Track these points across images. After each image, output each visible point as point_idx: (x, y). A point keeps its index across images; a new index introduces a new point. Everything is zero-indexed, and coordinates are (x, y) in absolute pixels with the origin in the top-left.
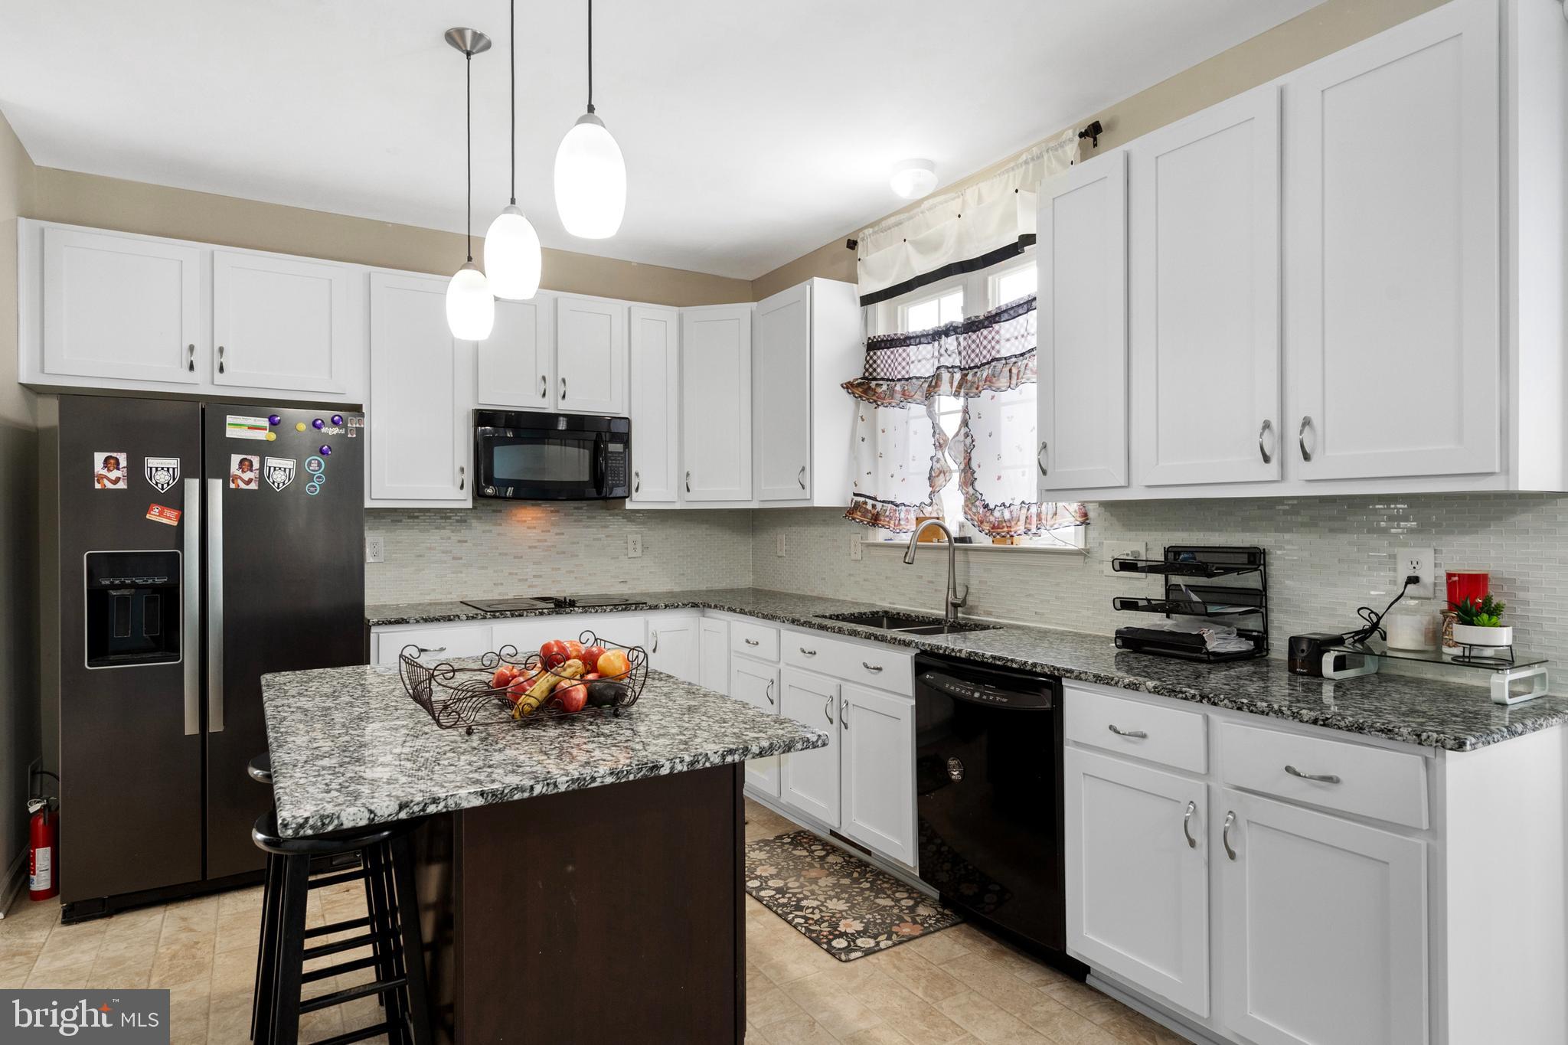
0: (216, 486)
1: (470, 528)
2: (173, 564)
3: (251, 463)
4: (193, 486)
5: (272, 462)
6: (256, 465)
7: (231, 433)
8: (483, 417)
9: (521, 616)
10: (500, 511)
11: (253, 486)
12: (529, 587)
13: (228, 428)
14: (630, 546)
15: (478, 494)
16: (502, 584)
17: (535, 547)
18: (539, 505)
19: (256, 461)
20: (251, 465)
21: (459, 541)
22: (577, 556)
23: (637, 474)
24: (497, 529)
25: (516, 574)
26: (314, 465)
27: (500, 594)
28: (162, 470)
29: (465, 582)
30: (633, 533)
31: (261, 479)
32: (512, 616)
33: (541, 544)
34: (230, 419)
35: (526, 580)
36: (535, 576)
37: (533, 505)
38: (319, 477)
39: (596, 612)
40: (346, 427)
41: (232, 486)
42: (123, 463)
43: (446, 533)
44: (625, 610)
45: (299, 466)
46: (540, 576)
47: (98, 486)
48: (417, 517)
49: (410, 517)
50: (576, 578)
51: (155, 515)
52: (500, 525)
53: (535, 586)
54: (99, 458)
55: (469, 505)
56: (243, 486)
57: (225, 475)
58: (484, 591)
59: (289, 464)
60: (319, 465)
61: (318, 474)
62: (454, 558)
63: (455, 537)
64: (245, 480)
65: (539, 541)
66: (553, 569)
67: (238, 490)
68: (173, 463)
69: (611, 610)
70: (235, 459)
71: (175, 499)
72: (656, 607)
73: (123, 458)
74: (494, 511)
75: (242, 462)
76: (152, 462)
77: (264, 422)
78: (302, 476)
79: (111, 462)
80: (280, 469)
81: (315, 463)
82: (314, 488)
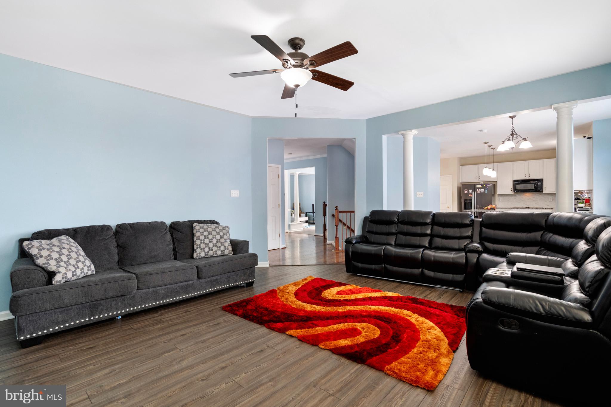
0: (475, 192)
2: (471, 200)
4: (473, 192)
5: (481, 189)
7: (477, 187)
8: (515, 181)
10: (522, 194)
14: (549, 199)
15: (514, 192)
16: (522, 205)
17: (529, 199)
18: (529, 193)
22: (537, 201)
23: (545, 188)
25: (525, 204)
28: (471, 191)
30: (546, 196)
31: (480, 192)
34: (477, 185)
35: (527, 204)
40: (490, 185)
43: (512, 197)
45: (484, 190)
46: (530, 204)
48: (508, 195)
49: (506, 195)
50: (537, 204)
51: (470, 195)
54: (465, 190)
55: (513, 193)
57: (476, 191)
59: (483, 190)
62: (514, 201)
63: (514, 198)
64: (478, 191)
66: (532, 203)
67: (478, 193)
68: (472, 190)
70: (477, 189)
71: (471, 194)
72: (543, 208)
73: (467, 190)
76: (469, 190)
77: (480, 185)
78: (485, 191)
79: (466, 191)
80: (482, 190)
81: (486, 190)
82: (486, 192)
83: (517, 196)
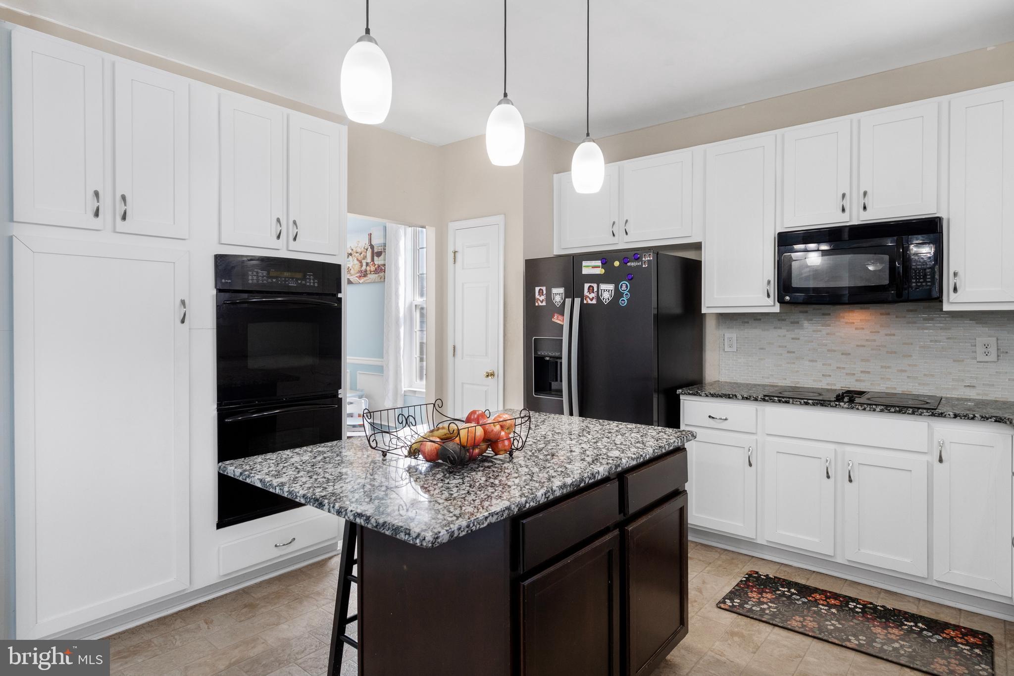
0: (577, 301)
1: (802, 327)
2: (559, 344)
3: (593, 287)
4: (568, 301)
5: (603, 286)
6: (595, 289)
7: (585, 271)
8: (784, 239)
9: (787, 402)
10: (829, 314)
11: (594, 302)
12: (857, 380)
13: (584, 269)
16: (830, 376)
17: (864, 346)
18: (869, 308)
19: (595, 286)
20: (593, 289)
21: (793, 339)
22: (911, 356)
23: (955, 276)
24: (825, 330)
25: (844, 368)
26: (624, 287)
27: (828, 384)
28: (558, 294)
29: (797, 371)
31: (598, 298)
32: (780, 401)
33: (869, 343)
34: (584, 263)
35: (854, 374)
36: (862, 372)
37: (861, 308)
38: (627, 294)
39: (864, 409)
40: (642, 261)
41: (585, 302)
42: (545, 292)
43: (782, 332)
44: (899, 412)
45: (616, 289)
46: (869, 372)
47: (537, 304)
48: (760, 319)
49: (756, 319)
50: (908, 377)
52: (829, 326)
53: (864, 381)
55: (777, 309)
56: (590, 302)
57: (582, 297)
58: (814, 381)
59: (611, 287)
60: (627, 286)
61: (626, 292)
62: (788, 352)
63: (790, 335)
64: (590, 298)
65: (867, 340)
66: (882, 367)
67: (588, 304)
68: (561, 290)
69: (882, 411)
70: (587, 286)
71: (561, 310)
72: (942, 415)
73: (544, 288)
74: (824, 314)
75: (590, 286)
76: (554, 291)
77: (599, 263)
78: (618, 294)
79: (541, 292)
80: (607, 291)
81: (625, 286)
82: (624, 301)
83: (806, 324)
